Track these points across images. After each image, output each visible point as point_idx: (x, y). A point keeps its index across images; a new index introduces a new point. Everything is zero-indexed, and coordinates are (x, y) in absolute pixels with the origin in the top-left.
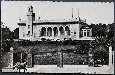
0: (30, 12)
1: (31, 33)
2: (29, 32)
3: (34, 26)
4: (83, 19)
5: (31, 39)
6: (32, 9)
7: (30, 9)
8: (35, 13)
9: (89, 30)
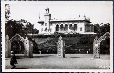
0: (47, 13)
1: (48, 29)
2: (46, 28)
3: (50, 24)
4: (87, 19)
5: (48, 33)
6: (49, 11)
7: (47, 11)
8: (51, 14)
9: (93, 27)
